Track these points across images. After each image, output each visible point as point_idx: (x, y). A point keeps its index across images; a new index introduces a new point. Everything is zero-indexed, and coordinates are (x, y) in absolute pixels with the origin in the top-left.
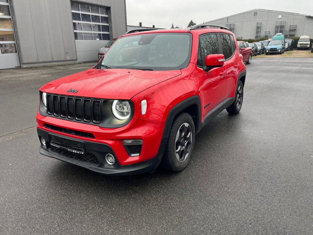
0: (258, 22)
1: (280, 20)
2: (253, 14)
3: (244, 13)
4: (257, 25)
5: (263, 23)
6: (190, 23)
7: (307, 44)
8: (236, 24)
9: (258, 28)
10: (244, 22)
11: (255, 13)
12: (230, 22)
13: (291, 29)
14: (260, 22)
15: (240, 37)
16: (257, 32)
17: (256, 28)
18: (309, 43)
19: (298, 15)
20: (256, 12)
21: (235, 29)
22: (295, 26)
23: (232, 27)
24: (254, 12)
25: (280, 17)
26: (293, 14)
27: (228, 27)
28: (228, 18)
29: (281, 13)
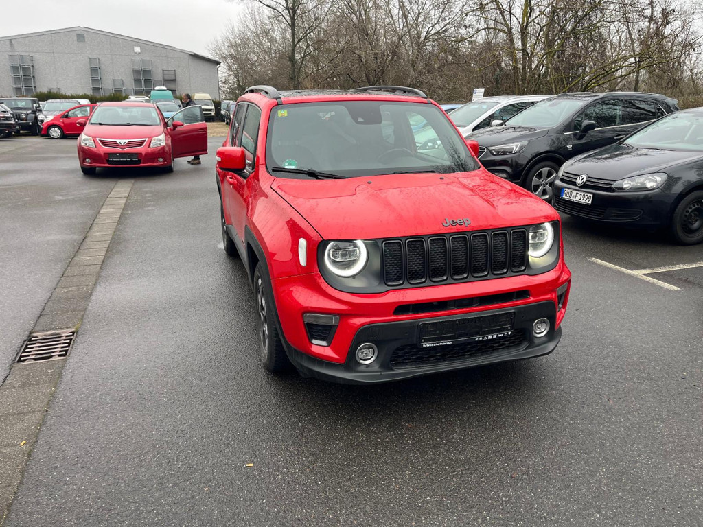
0: (90, 56)
1: (138, 58)
2: (76, 38)
3: (50, 33)
4: (90, 63)
5: (103, 59)
7: (210, 110)
8: (37, 56)
9: (94, 70)
10: (55, 54)
11: (81, 35)
12: (20, 50)
13: (167, 78)
14: (94, 56)
15: (52, 87)
16: (95, 80)
17: (89, 70)
18: (213, 108)
19: (172, 49)
20: (80, 32)
21: (36, 67)
22: (173, 73)
23: (28, 63)
24: (77, 32)
25: (137, 49)
26: (163, 46)
27: (18, 63)
28: (10, 41)
29: (138, 42)
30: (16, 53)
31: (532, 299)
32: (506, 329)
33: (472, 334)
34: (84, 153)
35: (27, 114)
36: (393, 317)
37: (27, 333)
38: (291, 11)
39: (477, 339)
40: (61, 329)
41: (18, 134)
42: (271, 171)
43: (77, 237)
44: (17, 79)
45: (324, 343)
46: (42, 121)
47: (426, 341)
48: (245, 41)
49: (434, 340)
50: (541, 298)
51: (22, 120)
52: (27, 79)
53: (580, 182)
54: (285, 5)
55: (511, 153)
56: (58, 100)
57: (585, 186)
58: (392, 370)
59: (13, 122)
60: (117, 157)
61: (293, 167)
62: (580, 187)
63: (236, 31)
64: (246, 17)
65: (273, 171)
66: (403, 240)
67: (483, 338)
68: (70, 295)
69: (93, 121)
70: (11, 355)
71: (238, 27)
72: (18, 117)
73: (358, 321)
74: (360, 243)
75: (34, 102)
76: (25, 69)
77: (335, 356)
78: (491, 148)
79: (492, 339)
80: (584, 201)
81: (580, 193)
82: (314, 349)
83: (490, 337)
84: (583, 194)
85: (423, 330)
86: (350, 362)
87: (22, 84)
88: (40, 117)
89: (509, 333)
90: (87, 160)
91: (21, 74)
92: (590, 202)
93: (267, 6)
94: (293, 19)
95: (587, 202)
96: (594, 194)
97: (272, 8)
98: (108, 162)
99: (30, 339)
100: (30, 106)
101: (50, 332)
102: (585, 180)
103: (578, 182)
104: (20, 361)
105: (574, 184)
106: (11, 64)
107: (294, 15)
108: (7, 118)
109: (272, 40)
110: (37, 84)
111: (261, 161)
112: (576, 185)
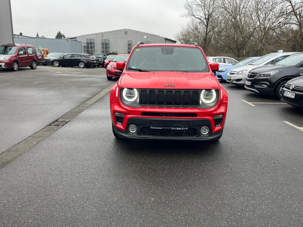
0: (129, 40)
1: (146, 40)
2: (124, 33)
3: (116, 31)
4: (128, 42)
5: (133, 41)
6: (58, 33)
8: (110, 40)
9: (129, 45)
10: (117, 39)
11: (126, 32)
12: (105, 37)
14: (130, 40)
15: (115, 51)
17: (128, 45)
19: (159, 36)
20: (126, 31)
21: (110, 44)
23: (107, 42)
24: (125, 31)
25: (145, 37)
26: (155, 36)
27: (104, 42)
28: (102, 34)
29: (146, 34)
30: (104, 38)
31: (198, 117)
32: (186, 127)
33: (170, 127)
34: (109, 72)
35: (101, 60)
36: (140, 116)
37: (57, 119)
38: (207, 20)
39: (172, 129)
40: (67, 119)
41: (98, 67)
42: (127, 69)
43: (90, 96)
44: (103, 48)
45: (121, 124)
46: (105, 62)
47: (153, 126)
48: (189, 33)
49: (155, 126)
50: (202, 117)
51: (100, 62)
52: (106, 48)
53: (292, 88)
54: (205, 17)
55: (270, 76)
56: (112, 55)
57: (293, 90)
58: (141, 135)
59: (95, 62)
60: (118, 73)
61: (135, 68)
62: (291, 90)
63: (185, 29)
64: (190, 23)
65: (128, 69)
66: (148, 90)
67: (175, 129)
68: (76, 111)
69: (113, 61)
70: (49, 123)
71: (186, 27)
72: (98, 60)
73: (129, 116)
74: (135, 90)
75: (104, 55)
76: (106, 44)
77: (122, 128)
78: (261, 73)
79: (179, 130)
80: (292, 97)
81: (291, 93)
82: (117, 125)
83: (178, 129)
84: (292, 93)
85: (151, 122)
86: (127, 131)
87: (104, 50)
88: (105, 61)
89: (187, 129)
90: (109, 74)
91: (105, 46)
92: (294, 97)
93: (197, 18)
94: (207, 23)
95: (293, 97)
96: (296, 94)
97: (199, 19)
98: (115, 75)
99: (57, 121)
100: (103, 57)
101: (63, 120)
102: (293, 87)
103: (291, 88)
104: (50, 125)
105: (289, 89)
106: (102, 42)
107: (208, 21)
108: (93, 60)
109: (199, 32)
110: (109, 50)
111: (126, 66)
112: (290, 90)
